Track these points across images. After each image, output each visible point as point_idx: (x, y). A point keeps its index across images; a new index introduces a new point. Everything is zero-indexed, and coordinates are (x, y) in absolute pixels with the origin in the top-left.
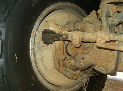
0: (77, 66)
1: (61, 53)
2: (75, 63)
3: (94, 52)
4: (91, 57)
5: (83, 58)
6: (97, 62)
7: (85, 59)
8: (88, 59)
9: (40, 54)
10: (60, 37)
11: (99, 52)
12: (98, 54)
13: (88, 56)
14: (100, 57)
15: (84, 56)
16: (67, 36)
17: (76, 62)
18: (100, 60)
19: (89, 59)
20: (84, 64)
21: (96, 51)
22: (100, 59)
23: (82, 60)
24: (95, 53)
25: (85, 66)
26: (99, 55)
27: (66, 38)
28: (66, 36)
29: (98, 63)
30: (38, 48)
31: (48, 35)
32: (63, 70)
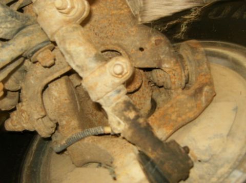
0: (167, 48)
1: (172, 106)
2: (166, 59)
3: (107, 37)
4: (122, 35)
5: (141, 49)
6: (122, 16)
7: (138, 44)
8: (133, 36)
9: (224, 150)
10: (142, 126)
11: (97, 27)
12: (105, 27)
13: (126, 43)
14: (107, 16)
15: (134, 50)
16: (123, 106)
17: (162, 57)
18: (113, 14)
19: (132, 34)
20: (150, 36)
21: (102, 35)
22: (111, 15)
23: (147, 47)
24: (106, 34)
25: (153, 32)
26: (106, 23)
27: (131, 108)
28: (125, 110)
29: (122, 12)
30: (217, 167)
31: (162, 163)
32: (203, 73)
